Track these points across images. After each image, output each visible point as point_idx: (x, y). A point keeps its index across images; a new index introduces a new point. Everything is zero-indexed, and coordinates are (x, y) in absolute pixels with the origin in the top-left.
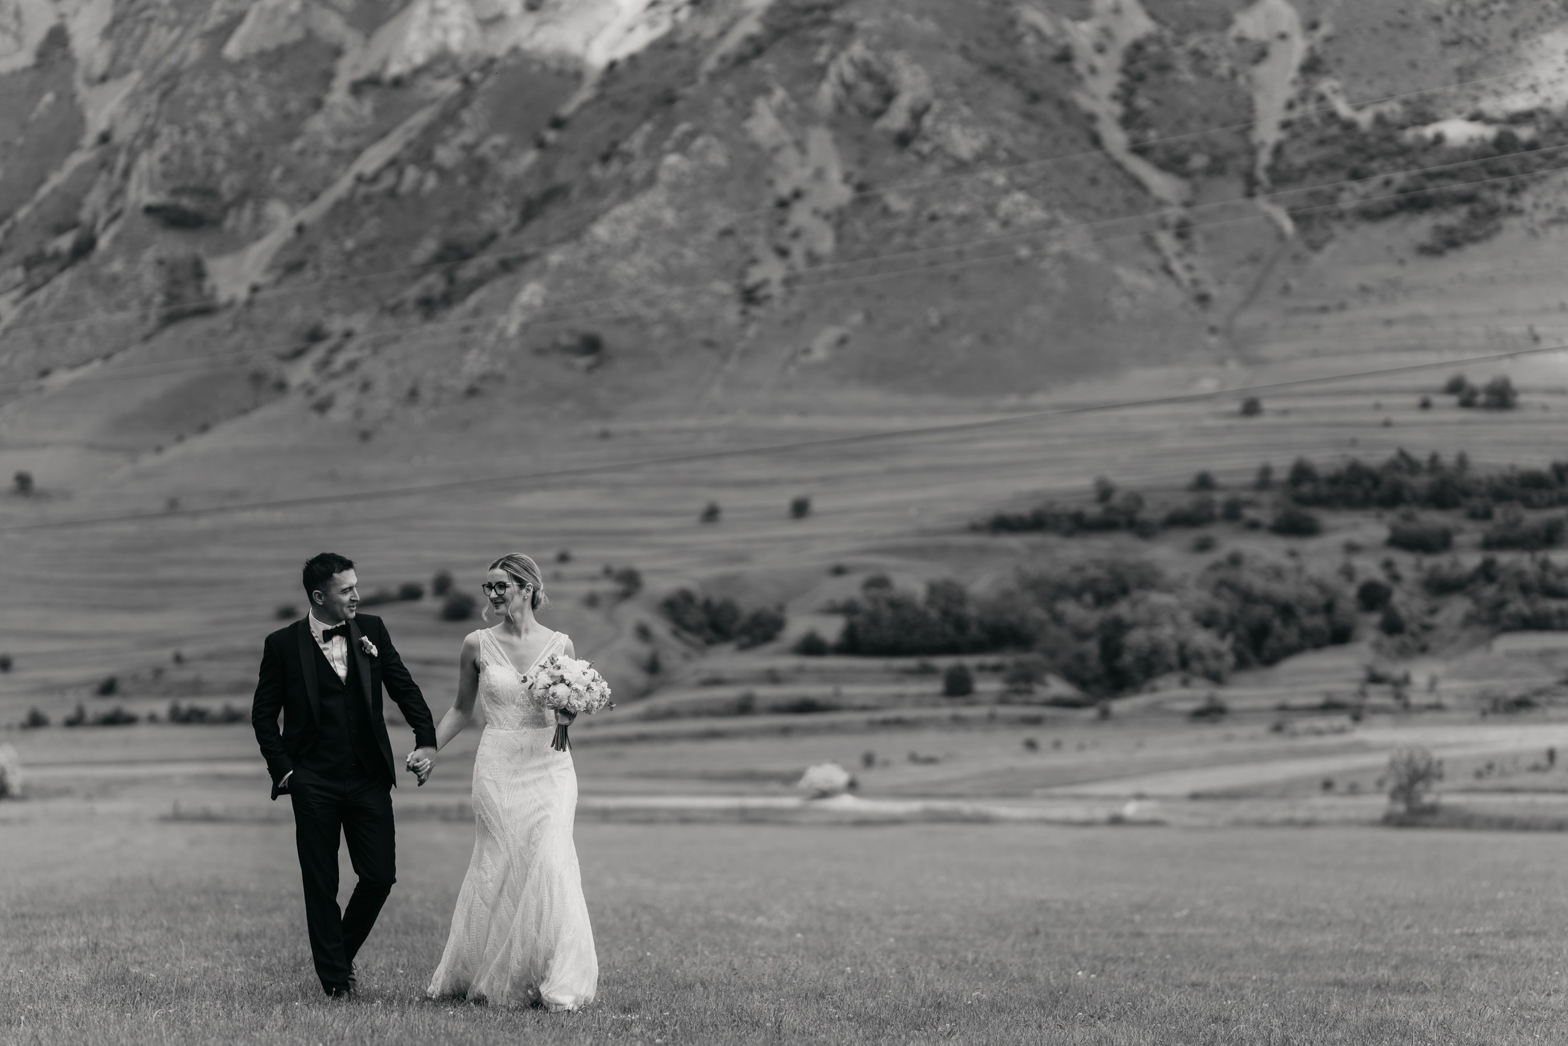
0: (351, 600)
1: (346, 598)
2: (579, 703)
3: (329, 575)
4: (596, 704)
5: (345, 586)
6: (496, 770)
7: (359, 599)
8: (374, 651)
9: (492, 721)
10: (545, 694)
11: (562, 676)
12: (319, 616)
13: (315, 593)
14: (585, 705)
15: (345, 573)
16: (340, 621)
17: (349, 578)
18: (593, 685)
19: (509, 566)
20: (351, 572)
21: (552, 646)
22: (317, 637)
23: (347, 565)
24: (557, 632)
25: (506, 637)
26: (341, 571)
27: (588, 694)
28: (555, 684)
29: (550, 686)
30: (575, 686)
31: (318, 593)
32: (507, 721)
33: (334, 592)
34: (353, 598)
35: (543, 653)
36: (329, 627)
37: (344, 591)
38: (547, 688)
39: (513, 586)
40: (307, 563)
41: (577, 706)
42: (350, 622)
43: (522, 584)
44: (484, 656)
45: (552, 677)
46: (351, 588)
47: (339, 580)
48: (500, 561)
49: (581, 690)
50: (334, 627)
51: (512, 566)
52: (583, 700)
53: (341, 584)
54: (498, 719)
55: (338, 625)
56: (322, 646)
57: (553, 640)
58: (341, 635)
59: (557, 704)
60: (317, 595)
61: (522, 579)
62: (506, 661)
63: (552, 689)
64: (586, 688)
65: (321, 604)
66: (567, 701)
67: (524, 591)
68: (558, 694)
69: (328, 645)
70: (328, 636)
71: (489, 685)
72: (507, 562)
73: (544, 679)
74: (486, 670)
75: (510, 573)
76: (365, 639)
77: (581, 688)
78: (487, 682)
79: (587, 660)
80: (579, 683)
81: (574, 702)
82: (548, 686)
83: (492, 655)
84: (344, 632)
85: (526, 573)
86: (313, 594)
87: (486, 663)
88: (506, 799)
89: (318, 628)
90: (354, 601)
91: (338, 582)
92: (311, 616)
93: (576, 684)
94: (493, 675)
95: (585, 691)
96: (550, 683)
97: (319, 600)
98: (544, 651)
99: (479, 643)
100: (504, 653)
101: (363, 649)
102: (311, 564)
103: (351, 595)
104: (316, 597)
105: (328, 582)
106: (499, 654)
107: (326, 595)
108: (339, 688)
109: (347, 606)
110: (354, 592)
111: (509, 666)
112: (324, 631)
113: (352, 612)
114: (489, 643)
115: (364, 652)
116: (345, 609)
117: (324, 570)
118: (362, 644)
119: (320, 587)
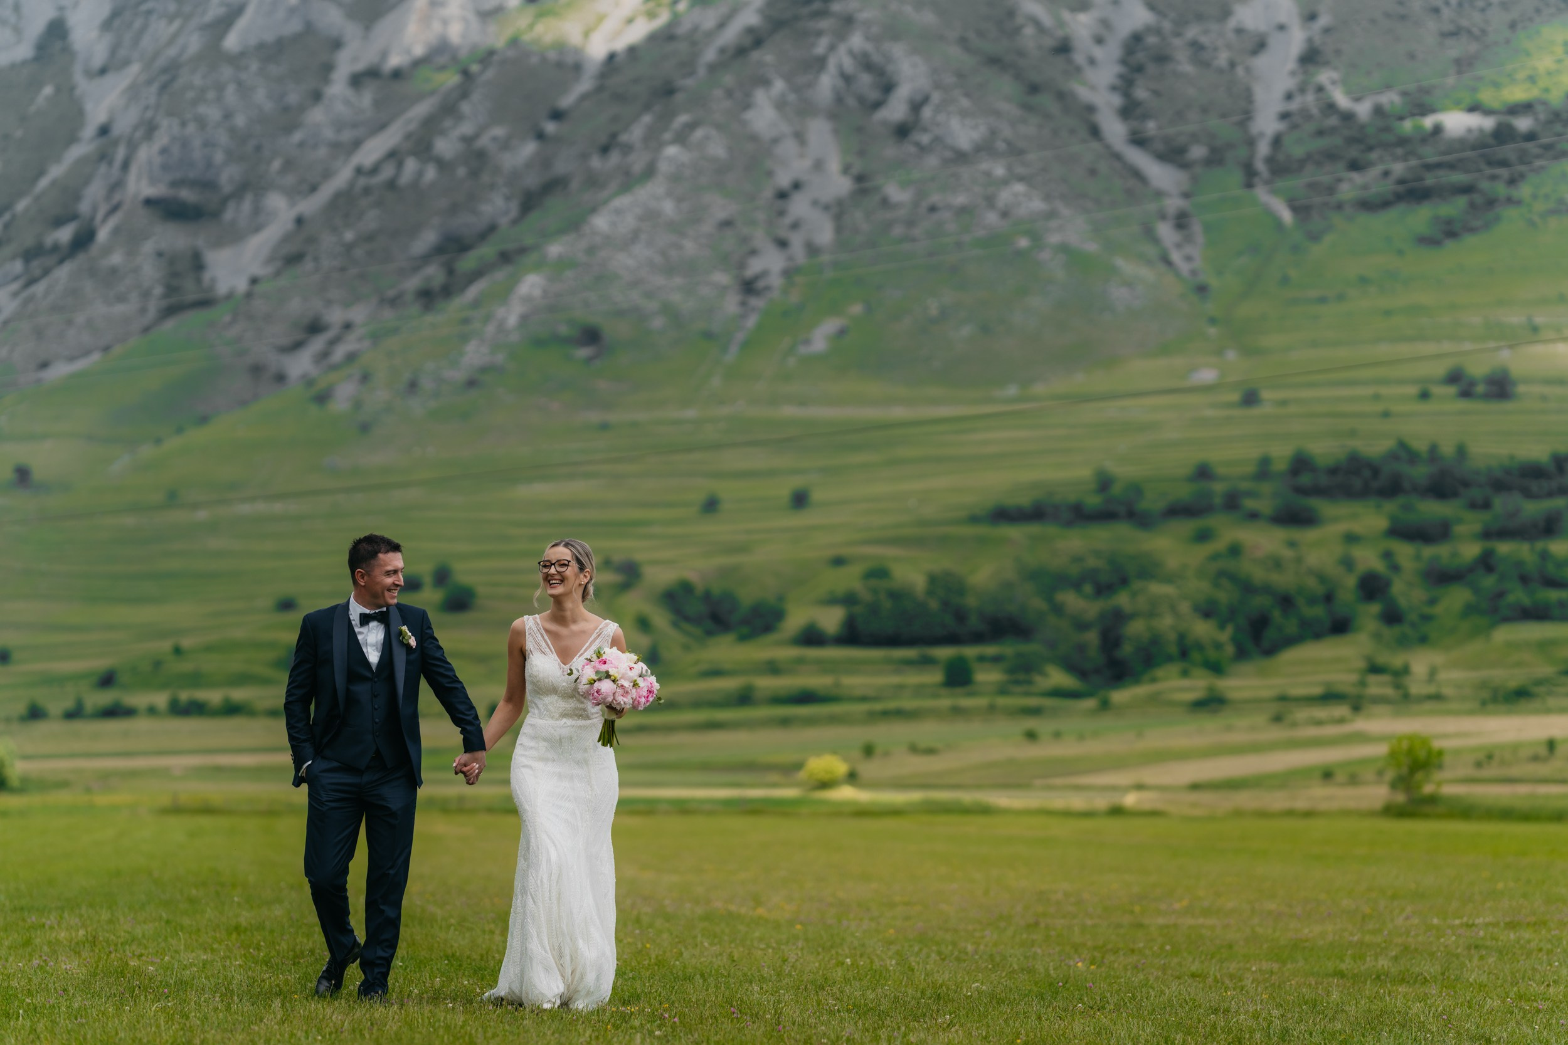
2: (625, 699)
3: (374, 555)
4: (643, 700)
8: (413, 642)
9: (534, 710)
10: (590, 690)
11: (608, 671)
12: (360, 600)
13: (358, 572)
14: (631, 701)
15: (391, 555)
16: (379, 606)
17: (396, 560)
18: (640, 681)
20: (399, 555)
21: (599, 635)
22: (353, 620)
23: (396, 548)
24: (608, 621)
25: (553, 627)
26: (387, 552)
27: (634, 690)
28: (600, 680)
29: (595, 681)
30: (621, 682)
31: (361, 572)
32: (547, 711)
33: (377, 573)
34: (397, 583)
35: (588, 645)
36: (367, 611)
37: (388, 573)
40: (354, 542)
41: (622, 703)
42: (390, 609)
44: (529, 644)
45: (597, 672)
46: (395, 572)
47: (384, 561)
49: (627, 686)
50: (373, 611)
52: (629, 697)
53: (386, 565)
54: (539, 709)
55: (378, 611)
56: (357, 630)
57: (601, 629)
58: (379, 621)
59: (603, 700)
60: (360, 574)
62: (551, 650)
63: (596, 684)
64: (632, 684)
65: (363, 584)
66: (612, 698)
68: (602, 691)
69: (364, 630)
70: (365, 620)
71: (535, 675)
73: (589, 673)
74: (531, 658)
76: (405, 628)
77: (627, 684)
78: (532, 671)
79: (635, 653)
80: (625, 679)
81: (620, 699)
82: (592, 682)
83: (537, 643)
84: (383, 618)
86: (356, 573)
87: (532, 652)
89: (356, 610)
91: (382, 563)
92: (351, 599)
93: (622, 680)
94: (536, 665)
95: (631, 687)
96: (596, 678)
97: (362, 580)
98: (589, 642)
99: (527, 630)
100: (549, 642)
101: (401, 638)
102: (358, 544)
103: (395, 579)
104: (358, 577)
105: (372, 562)
106: (544, 643)
107: (369, 575)
108: (369, 675)
109: (389, 590)
110: (398, 576)
111: (552, 656)
112: (361, 614)
113: (394, 597)
114: (535, 631)
115: (402, 643)
116: (387, 594)
117: (370, 549)
118: (401, 633)
119: (364, 566)
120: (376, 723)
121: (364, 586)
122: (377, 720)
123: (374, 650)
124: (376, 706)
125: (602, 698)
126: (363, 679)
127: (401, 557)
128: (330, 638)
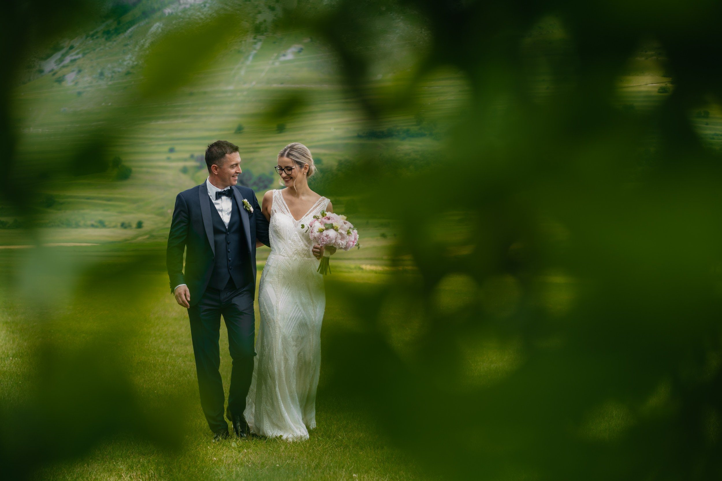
0: (236, 172)
1: (233, 171)
2: (343, 242)
3: (223, 155)
4: (352, 243)
5: (233, 163)
6: (276, 283)
7: (241, 172)
8: (252, 209)
9: (275, 249)
10: (320, 236)
11: (332, 224)
12: (214, 183)
13: (213, 166)
14: (345, 244)
15: (234, 154)
16: (226, 186)
17: (237, 157)
18: (350, 231)
19: (292, 155)
20: (237, 154)
21: (319, 205)
22: (211, 196)
23: (235, 149)
24: (323, 197)
25: (290, 197)
26: (231, 153)
27: (348, 237)
28: (327, 229)
29: (323, 230)
30: (340, 231)
31: (215, 166)
32: (284, 250)
33: (225, 166)
34: (238, 171)
35: (312, 209)
36: (220, 190)
37: (232, 167)
38: (321, 231)
39: (296, 167)
40: (209, 147)
41: (341, 244)
42: (233, 187)
43: (301, 164)
44: (274, 207)
45: (325, 224)
46: (237, 165)
47: (229, 159)
48: (285, 150)
49: (344, 234)
50: (223, 190)
51: (294, 155)
52: (345, 241)
53: (231, 161)
54: (279, 249)
55: (225, 189)
56: (214, 201)
57: (320, 201)
58: (227, 196)
59: (329, 242)
60: (214, 168)
61: (301, 162)
62: (288, 211)
63: (325, 233)
65: (216, 173)
66: (335, 241)
67: (303, 169)
68: (329, 236)
69: (219, 201)
70: (219, 195)
71: (275, 225)
72: (291, 153)
73: (318, 226)
74: (274, 216)
75: (294, 160)
76: (246, 201)
77: (343, 232)
78: (274, 223)
79: (345, 216)
80: (342, 229)
81: (339, 241)
82: (322, 231)
83: (279, 206)
84: (230, 194)
85: (304, 158)
86: (212, 167)
87: (275, 211)
88: (280, 302)
89: (212, 190)
90: (237, 173)
91: (228, 160)
92: (208, 182)
93: (340, 230)
94: (278, 219)
95: (346, 235)
96: (324, 228)
97: (216, 171)
98: (313, 207)
99: (273, 198)
100: (287, 206)
101: (245, 207)
102: (211, 147)
103: (236, 169)
104: (213, 169)
105: (222, 159)
106: (284, 206)
107: (220, 168)
108: (224, 230)
109: (233, 176)
110: (238, 167)
111: (289, 214)
112: (216, 193)
113: (235, 180)
114: (278, 198)
115: (246, 210)
116: (232, 178)
117: (220, 151)
118: (243, 204)
119: (217, 162)
120: (230, 261)
121: (217, 175)
122: (230, 259)
123: (226, 214)
124: (229, 250)
125: (329, 241)
126: (221, 232)
127: (239, 154)
128: (199, 206)
